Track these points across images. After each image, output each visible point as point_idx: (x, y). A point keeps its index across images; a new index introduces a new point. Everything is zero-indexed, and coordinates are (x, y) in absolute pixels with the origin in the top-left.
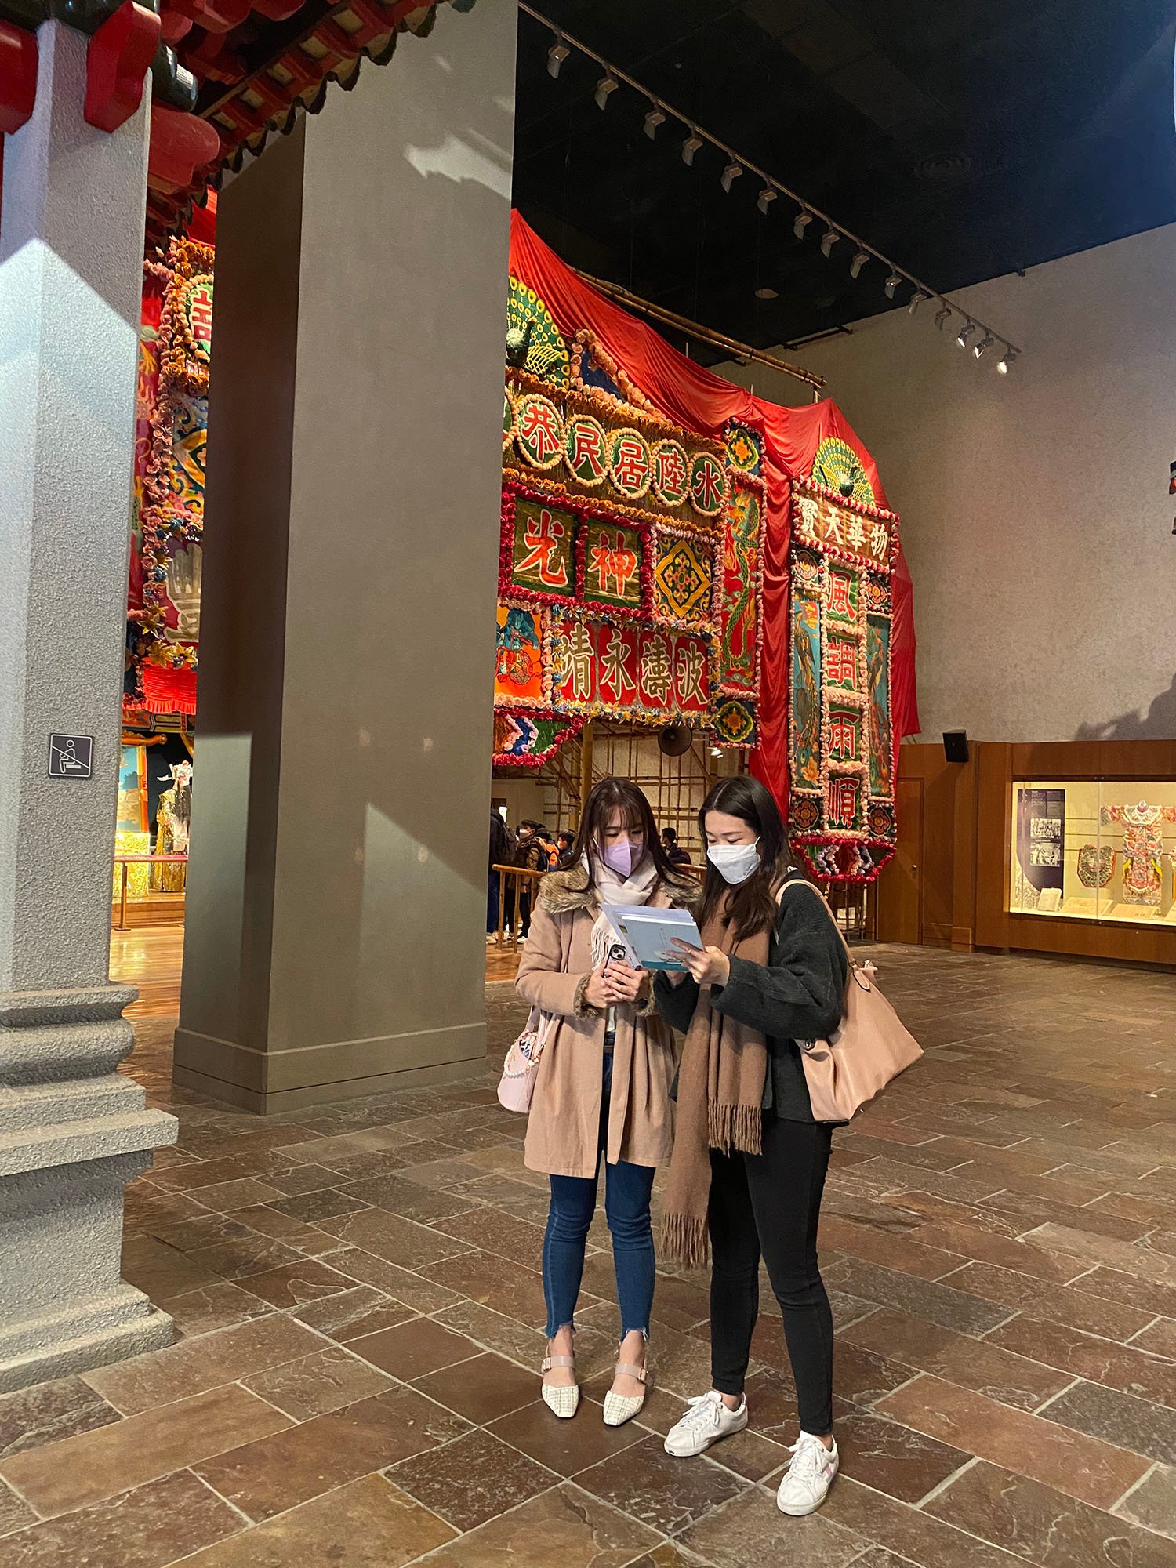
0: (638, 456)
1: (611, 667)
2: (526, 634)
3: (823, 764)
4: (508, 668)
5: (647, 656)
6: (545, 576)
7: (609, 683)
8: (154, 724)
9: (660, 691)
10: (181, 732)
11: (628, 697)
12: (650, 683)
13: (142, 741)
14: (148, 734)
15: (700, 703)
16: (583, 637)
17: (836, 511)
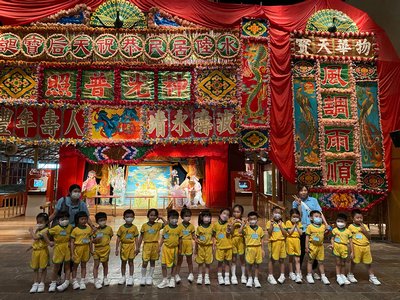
0: (184, 44)
1: (177, 124)
2: (133, 117)
3: (321, 154)
4: (123, 129)
6: (140, 95)
7: (176, 130)
9: (205, 131)
12: (199, 128)
13: (171, 165)
15: (230, 133)
16: (161, 115)
17: (326, 40)
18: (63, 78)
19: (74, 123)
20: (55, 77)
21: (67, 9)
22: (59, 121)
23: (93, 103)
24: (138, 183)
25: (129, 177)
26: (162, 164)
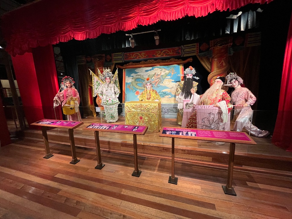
8: (183, 53)
10: (196, 55)
13: (181, 62)
14: (184, 59)
24: (138, 90)
25: (126, 83)
26: (167, 62)
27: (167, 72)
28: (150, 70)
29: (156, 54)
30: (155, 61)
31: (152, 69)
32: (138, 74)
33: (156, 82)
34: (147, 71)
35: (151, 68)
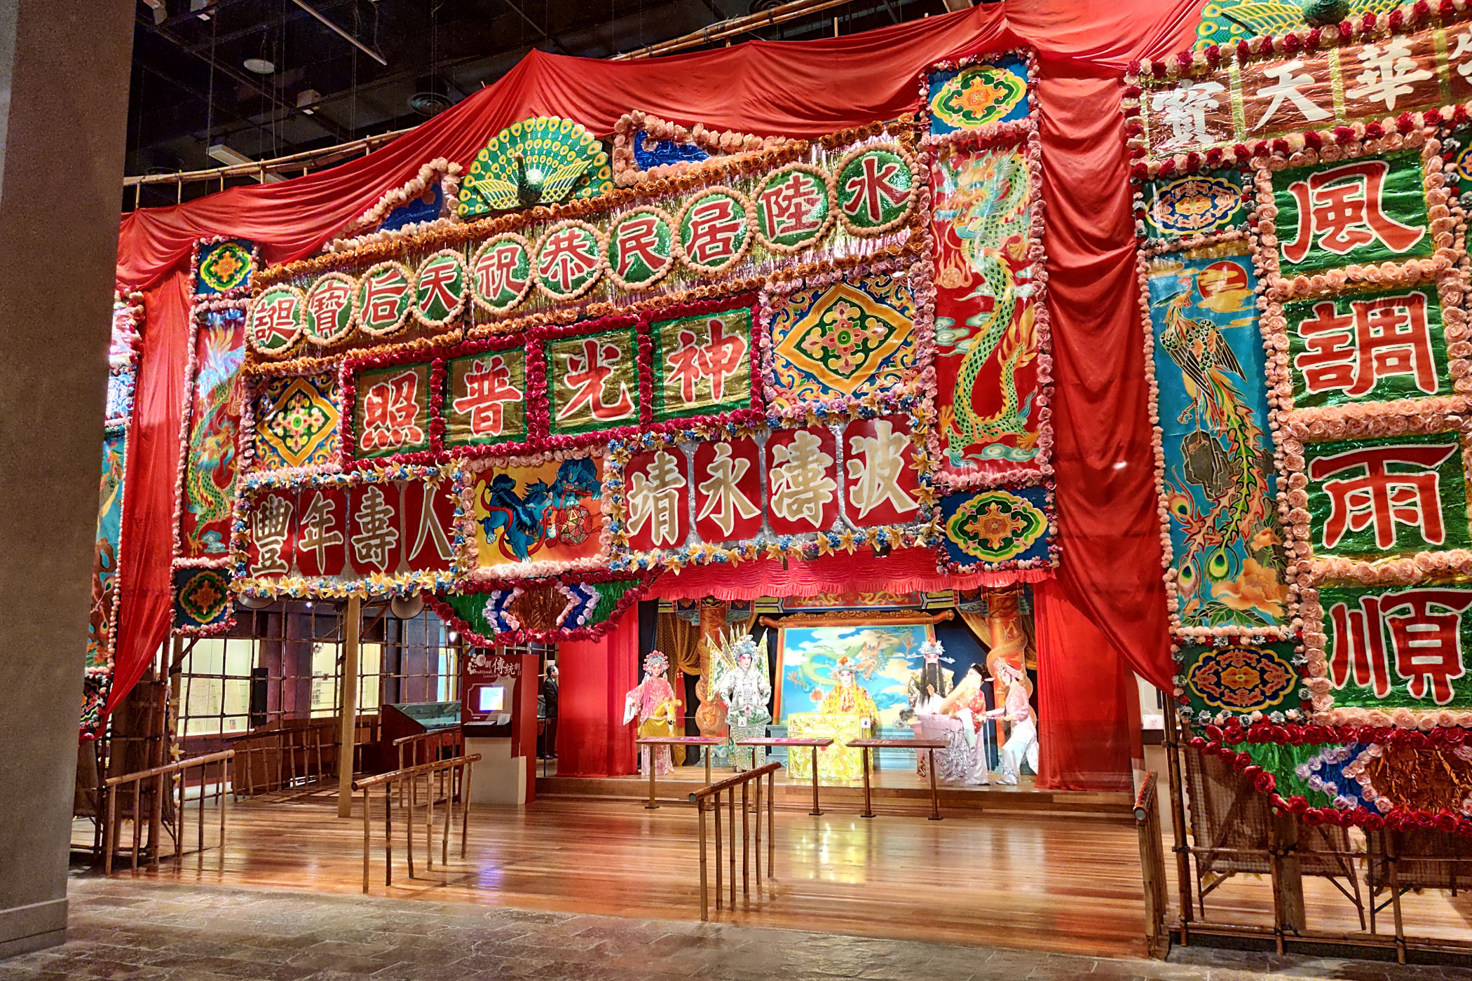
0: (724, 214)
1: (715, 495)
2: (584, 484)
3: (1292, 569)
4: (558, 528)
5: (780, 465)
6: (601, 412)
7: (712, 516)
8: (926, 601)
9: (810, 509)
10: (954, 606)
11: (746, 528)
12: (786, 501)
14: (930, 613)
15: (900, 511)
16: (667, 467)
17: (1296, 64)
18: (399, 389)
19: (429, 521)
20: (381, 392)
21: (400, 185)
22: (394, 522)
23: (474, 457)
24: (818, 688)
25: (787, 667)
26: (894, 617)
27: (895, 640)
28: (852, 634)
29: (864, 599)
30: (863, 614)
31: (857, 632)
32: (819, 643)
33: (868, 668)
34: (842, 637)
35: (853, 629)
